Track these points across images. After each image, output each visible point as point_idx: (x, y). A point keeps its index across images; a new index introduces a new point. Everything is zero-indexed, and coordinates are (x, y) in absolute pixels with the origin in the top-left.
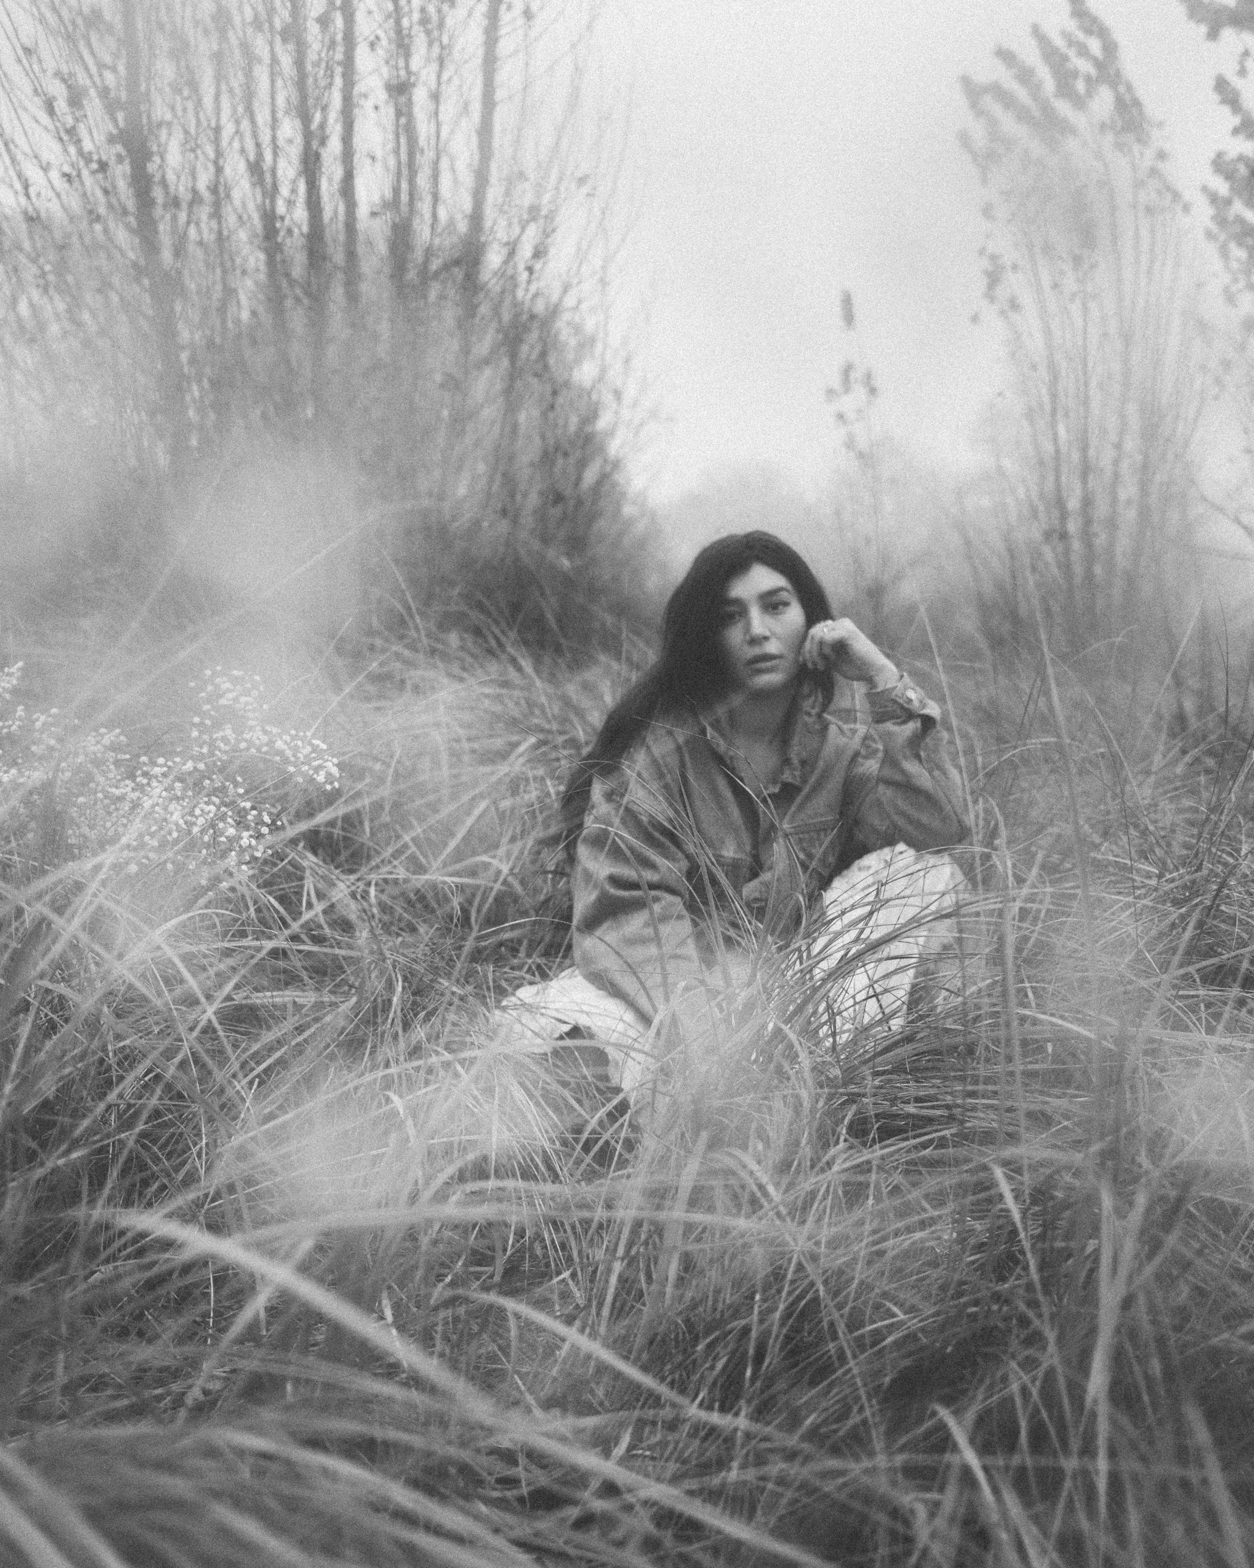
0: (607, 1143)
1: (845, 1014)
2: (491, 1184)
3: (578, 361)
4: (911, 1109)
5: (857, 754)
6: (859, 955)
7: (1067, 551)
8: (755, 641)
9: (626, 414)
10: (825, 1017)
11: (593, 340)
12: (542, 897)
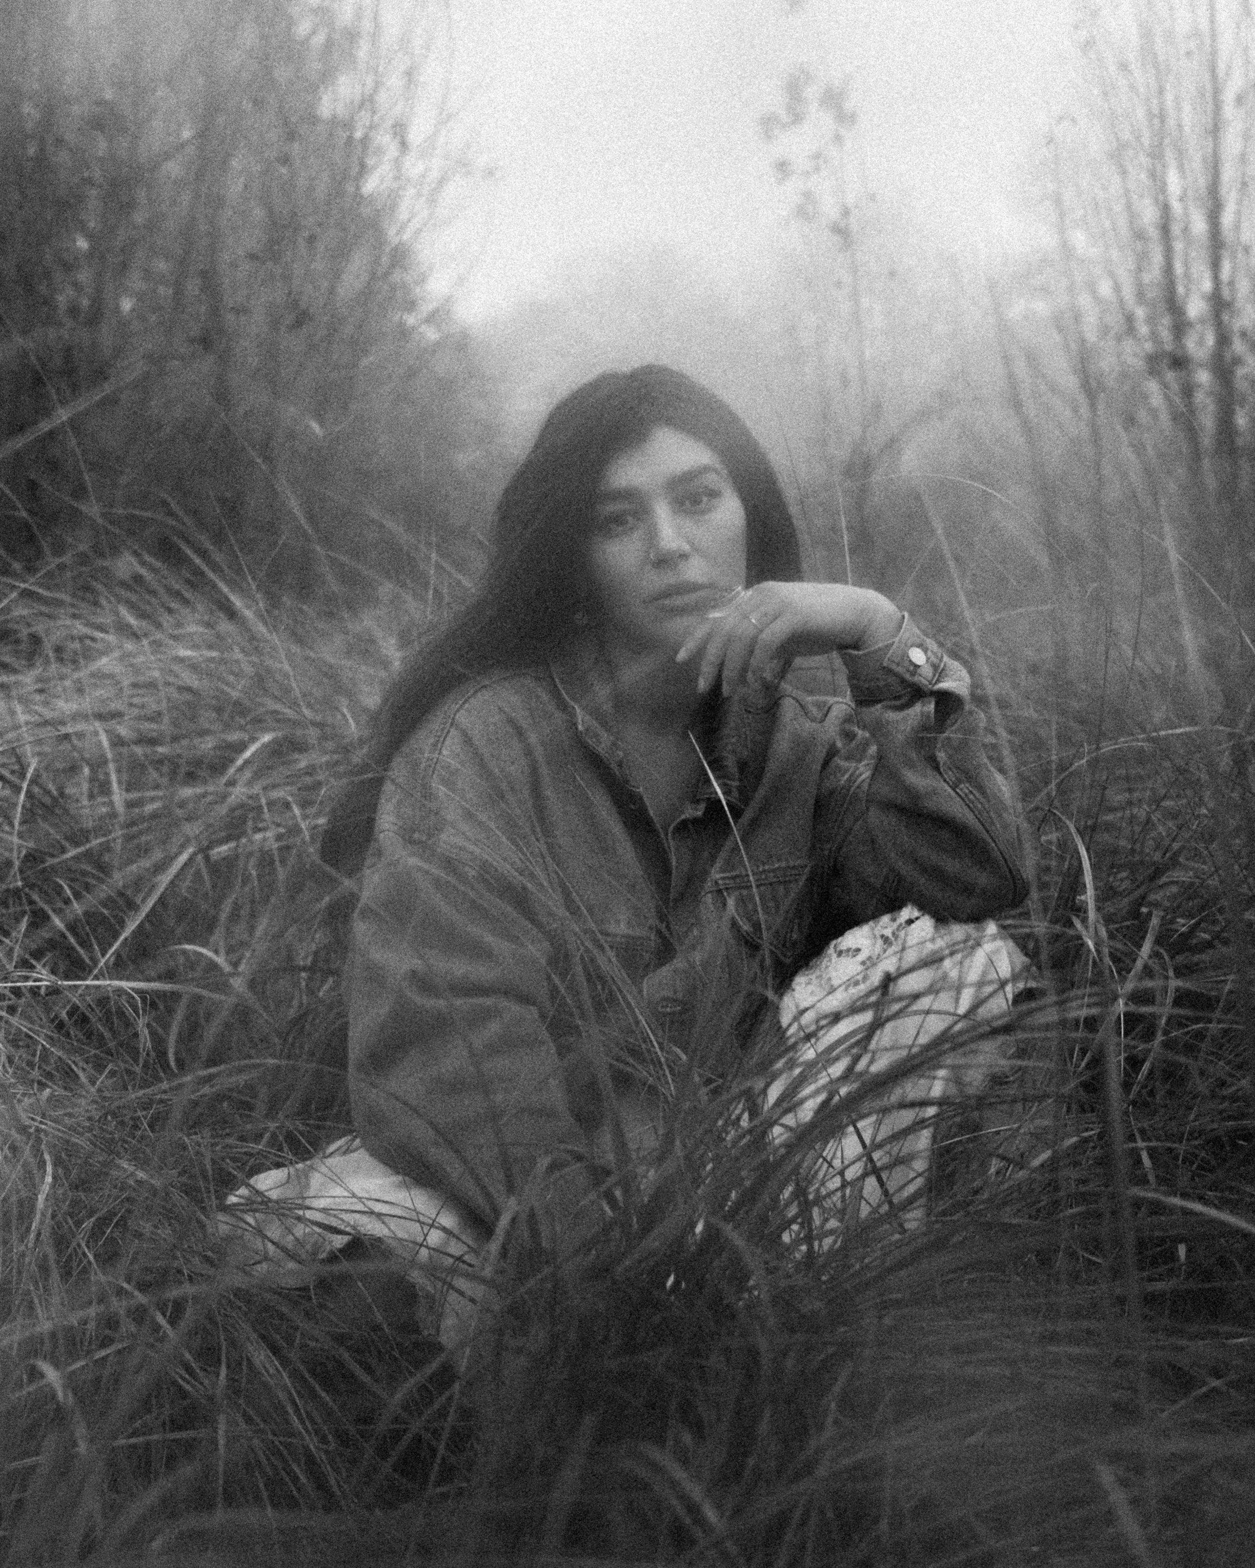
0: (418, 1439)
1: (828, 1204)
2: (220, 1517)
3: (327, 76)
4: (946, 1364)
5: (832, 753)
6: (851, 1102)
7: (1188, 391)
8: (664, 561)
9: (414, 167)
10: (793, 1211)
11: (352, 36)
12: (292, 1013)
